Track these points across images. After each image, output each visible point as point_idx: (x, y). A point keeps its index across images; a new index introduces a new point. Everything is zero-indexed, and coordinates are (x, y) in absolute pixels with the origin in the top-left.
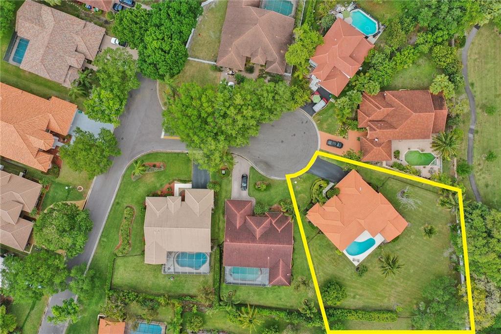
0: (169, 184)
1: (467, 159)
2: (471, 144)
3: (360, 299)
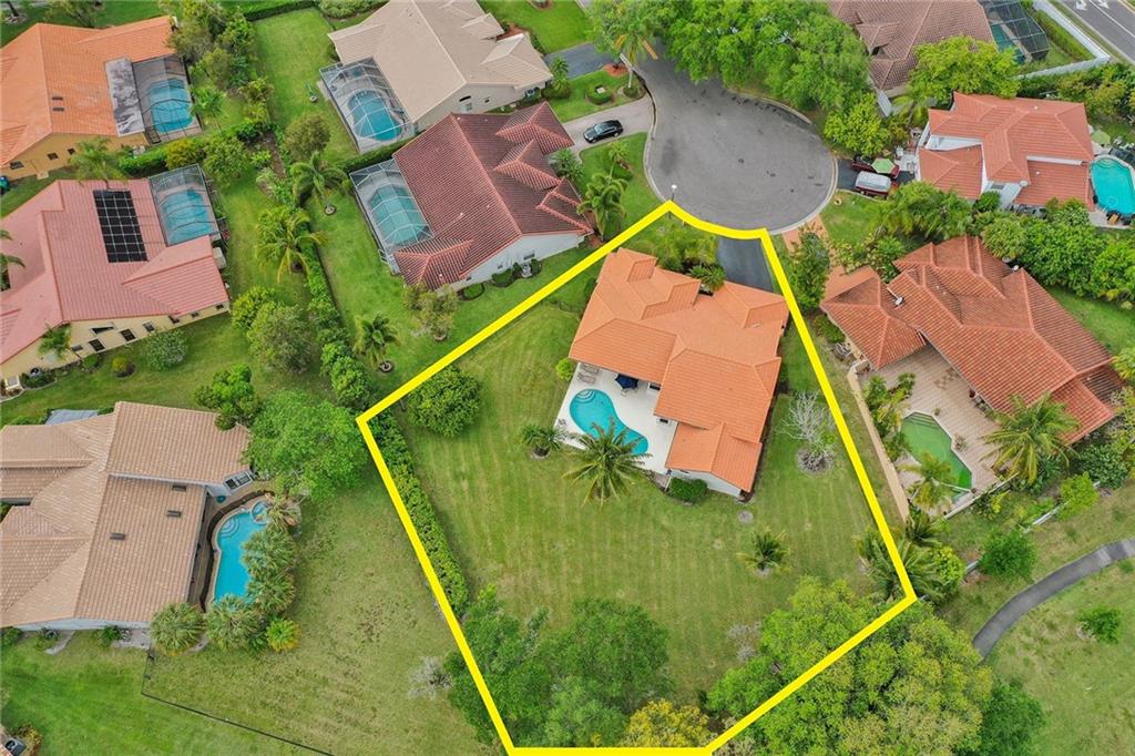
1: (1036, 581)
2: (1082, 570)
3: (462, 492)
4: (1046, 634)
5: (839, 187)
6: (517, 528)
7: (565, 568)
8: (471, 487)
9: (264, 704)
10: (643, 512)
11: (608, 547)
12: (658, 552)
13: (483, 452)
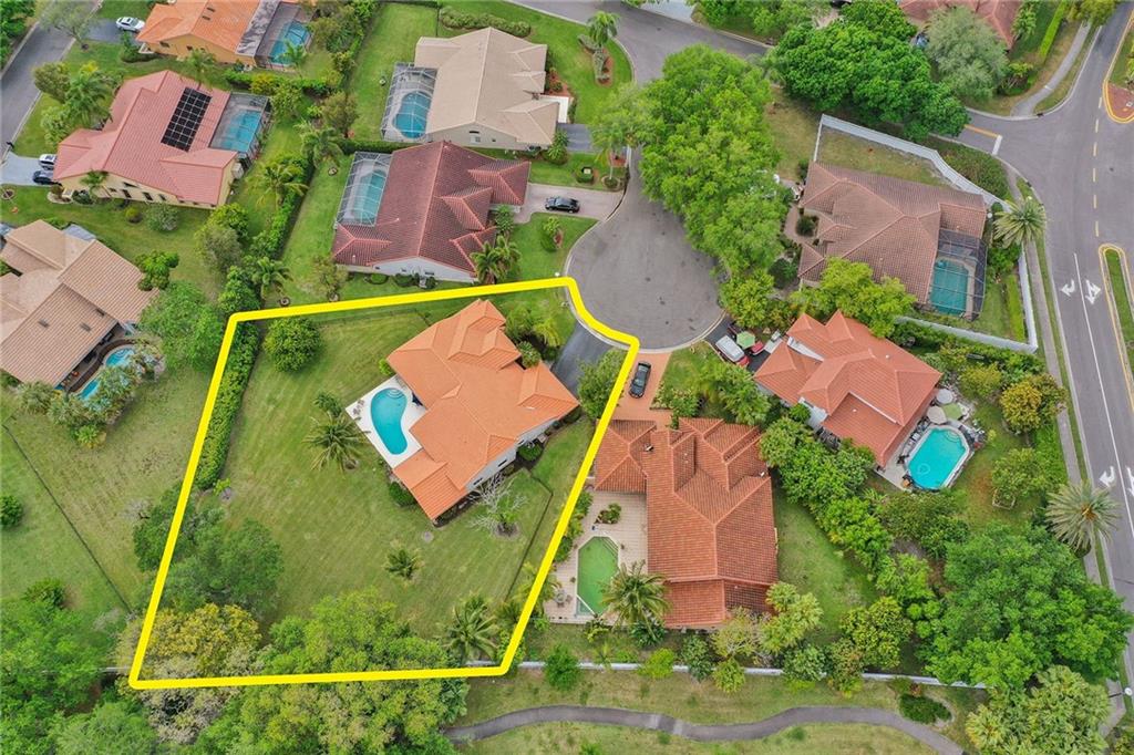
0: (569, 89)
1: (588, 705)
2: (628, 720)
3: (265, 412)
4: (562, 744)
5: (707, 339)
6: (280, 455)
7: (288, 498)
8: (273, 412)
9: (62, 473)
10: (364, 493)
11: (325, 502)
12: (352, 524)
13: (299, 393)
